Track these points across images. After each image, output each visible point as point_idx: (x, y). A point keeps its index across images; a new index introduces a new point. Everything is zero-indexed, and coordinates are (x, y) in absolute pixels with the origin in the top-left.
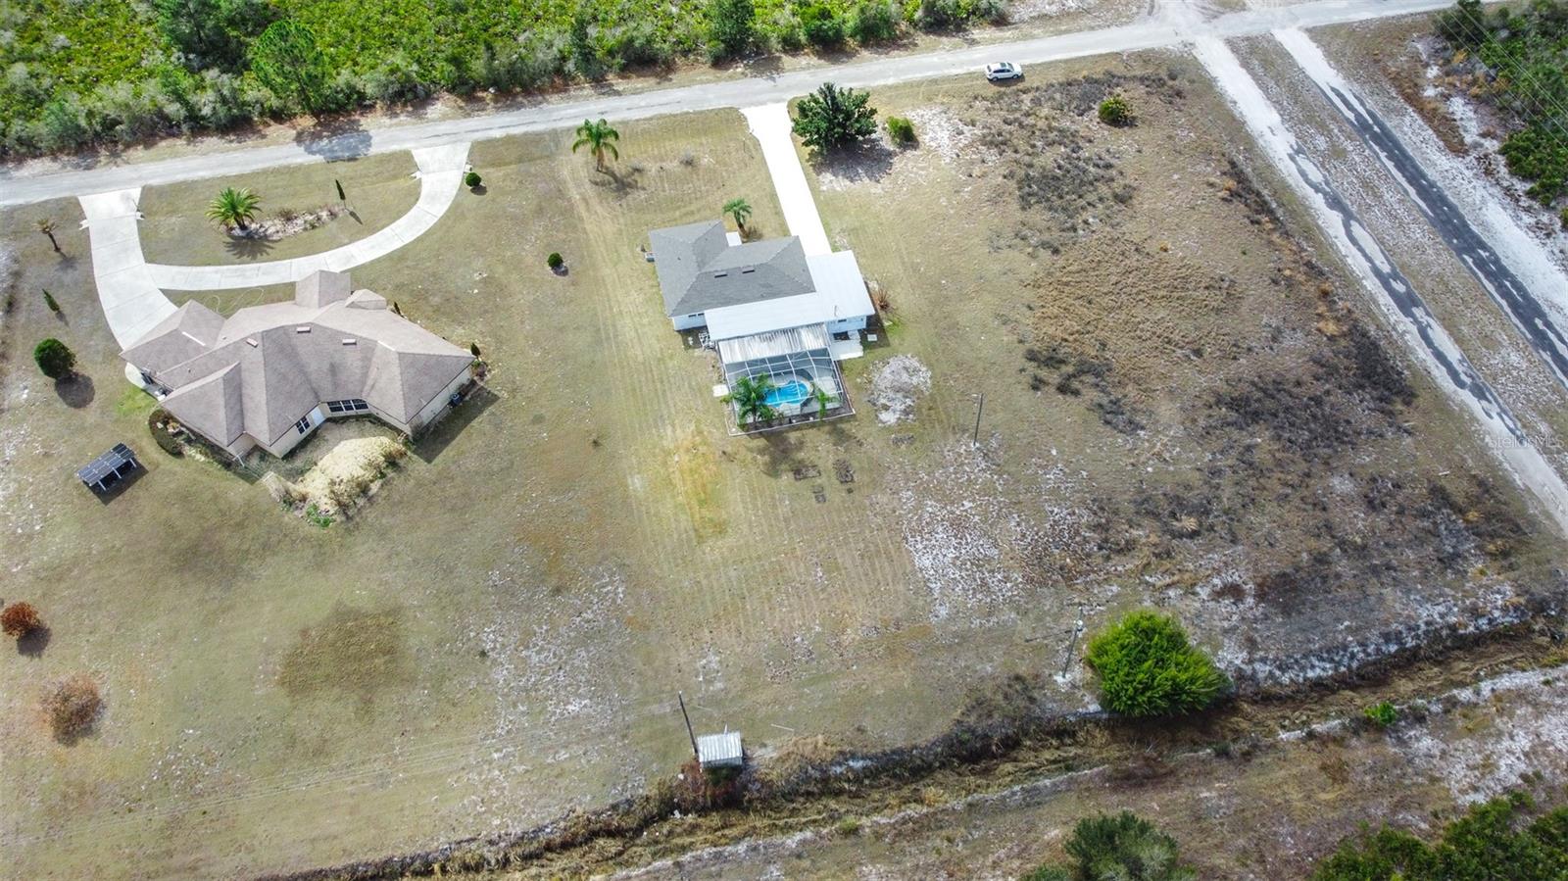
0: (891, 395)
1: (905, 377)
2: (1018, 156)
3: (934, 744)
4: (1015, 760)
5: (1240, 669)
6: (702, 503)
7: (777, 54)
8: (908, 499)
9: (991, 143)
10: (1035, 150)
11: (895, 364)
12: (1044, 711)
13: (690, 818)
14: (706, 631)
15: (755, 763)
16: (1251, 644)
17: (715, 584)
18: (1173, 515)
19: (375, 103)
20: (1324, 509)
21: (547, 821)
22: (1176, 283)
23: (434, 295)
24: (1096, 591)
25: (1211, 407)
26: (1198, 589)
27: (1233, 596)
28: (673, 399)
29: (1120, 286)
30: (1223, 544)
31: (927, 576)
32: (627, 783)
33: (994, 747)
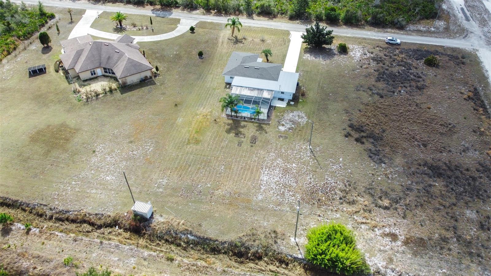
0: (288, 122)
1: (297, 118)
2: (384, 66)
3: (225, 242)
4: (257, 264)
5: (379, 268)
6: (197, 132)
7: (313, 21)
8: (272, 156)
9: (375, 60)
10: (392, 66)
11: (295, 113)
12: (278, 248)
13: (121, 231)
14: (169, 171)
15: (154, 220)
16: (391, 260)
17: (183, 158)
18: (380, 198)
19: (180, 7)
20: (456, 221)
21: (72, 210)
22: (427, 120)
23: (158, 54)
24: (329, 213)
25: (420, 165)
26: (376, 230)
27: (392, 238)
28: (210, 100)
29: (402, 114)
30: (398, 216)
31: (262, 183)
32: (106, 208)
33: (250, 255)
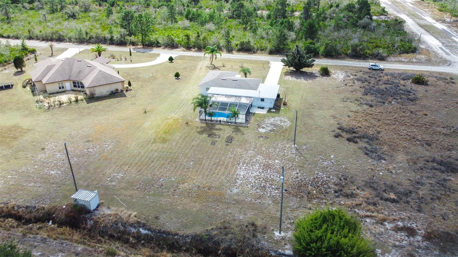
0: (269, 125)
1: (279, 122)
2: (370, 84)
6: (165, 133)
8: (251, 153)
9: (360, 80)
10: (378, 84)
11: (276, 118)
12: (258, 244)
13: (54, 226)
15: (98, 212)
17: (146, 155)
18: (385, 191)
22: (426, 123)
24: (323, 207)
25: (428, 162)
26: (386, 223)
27: (408, 233)
29: (396, 119)
30: (411, 209)
31: (238, 177)
32: (42, 201)
33: (220, 252)
